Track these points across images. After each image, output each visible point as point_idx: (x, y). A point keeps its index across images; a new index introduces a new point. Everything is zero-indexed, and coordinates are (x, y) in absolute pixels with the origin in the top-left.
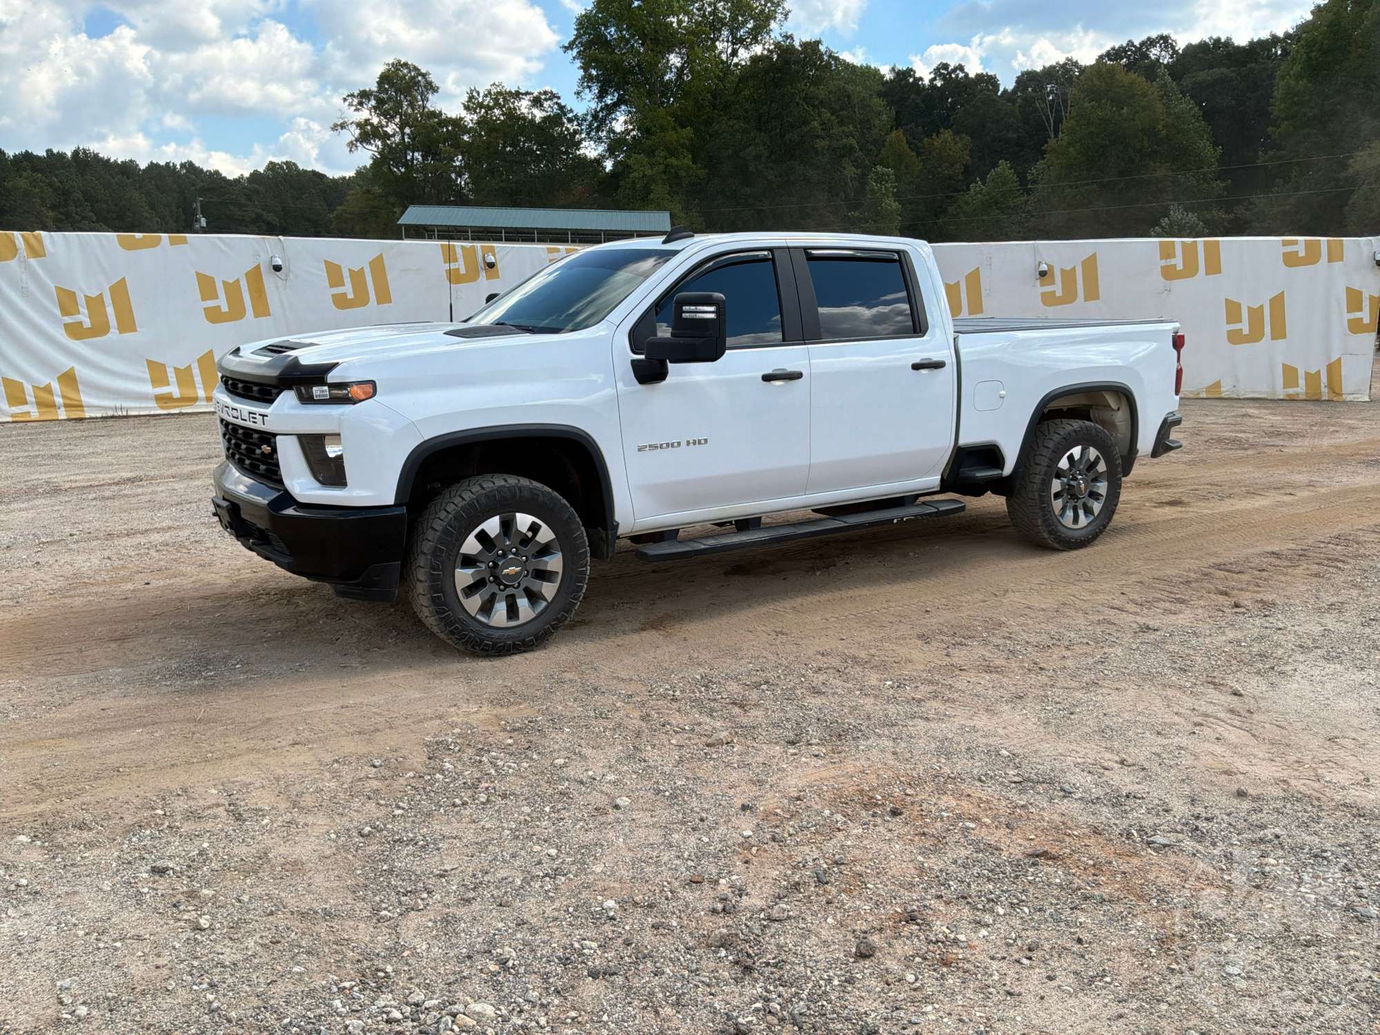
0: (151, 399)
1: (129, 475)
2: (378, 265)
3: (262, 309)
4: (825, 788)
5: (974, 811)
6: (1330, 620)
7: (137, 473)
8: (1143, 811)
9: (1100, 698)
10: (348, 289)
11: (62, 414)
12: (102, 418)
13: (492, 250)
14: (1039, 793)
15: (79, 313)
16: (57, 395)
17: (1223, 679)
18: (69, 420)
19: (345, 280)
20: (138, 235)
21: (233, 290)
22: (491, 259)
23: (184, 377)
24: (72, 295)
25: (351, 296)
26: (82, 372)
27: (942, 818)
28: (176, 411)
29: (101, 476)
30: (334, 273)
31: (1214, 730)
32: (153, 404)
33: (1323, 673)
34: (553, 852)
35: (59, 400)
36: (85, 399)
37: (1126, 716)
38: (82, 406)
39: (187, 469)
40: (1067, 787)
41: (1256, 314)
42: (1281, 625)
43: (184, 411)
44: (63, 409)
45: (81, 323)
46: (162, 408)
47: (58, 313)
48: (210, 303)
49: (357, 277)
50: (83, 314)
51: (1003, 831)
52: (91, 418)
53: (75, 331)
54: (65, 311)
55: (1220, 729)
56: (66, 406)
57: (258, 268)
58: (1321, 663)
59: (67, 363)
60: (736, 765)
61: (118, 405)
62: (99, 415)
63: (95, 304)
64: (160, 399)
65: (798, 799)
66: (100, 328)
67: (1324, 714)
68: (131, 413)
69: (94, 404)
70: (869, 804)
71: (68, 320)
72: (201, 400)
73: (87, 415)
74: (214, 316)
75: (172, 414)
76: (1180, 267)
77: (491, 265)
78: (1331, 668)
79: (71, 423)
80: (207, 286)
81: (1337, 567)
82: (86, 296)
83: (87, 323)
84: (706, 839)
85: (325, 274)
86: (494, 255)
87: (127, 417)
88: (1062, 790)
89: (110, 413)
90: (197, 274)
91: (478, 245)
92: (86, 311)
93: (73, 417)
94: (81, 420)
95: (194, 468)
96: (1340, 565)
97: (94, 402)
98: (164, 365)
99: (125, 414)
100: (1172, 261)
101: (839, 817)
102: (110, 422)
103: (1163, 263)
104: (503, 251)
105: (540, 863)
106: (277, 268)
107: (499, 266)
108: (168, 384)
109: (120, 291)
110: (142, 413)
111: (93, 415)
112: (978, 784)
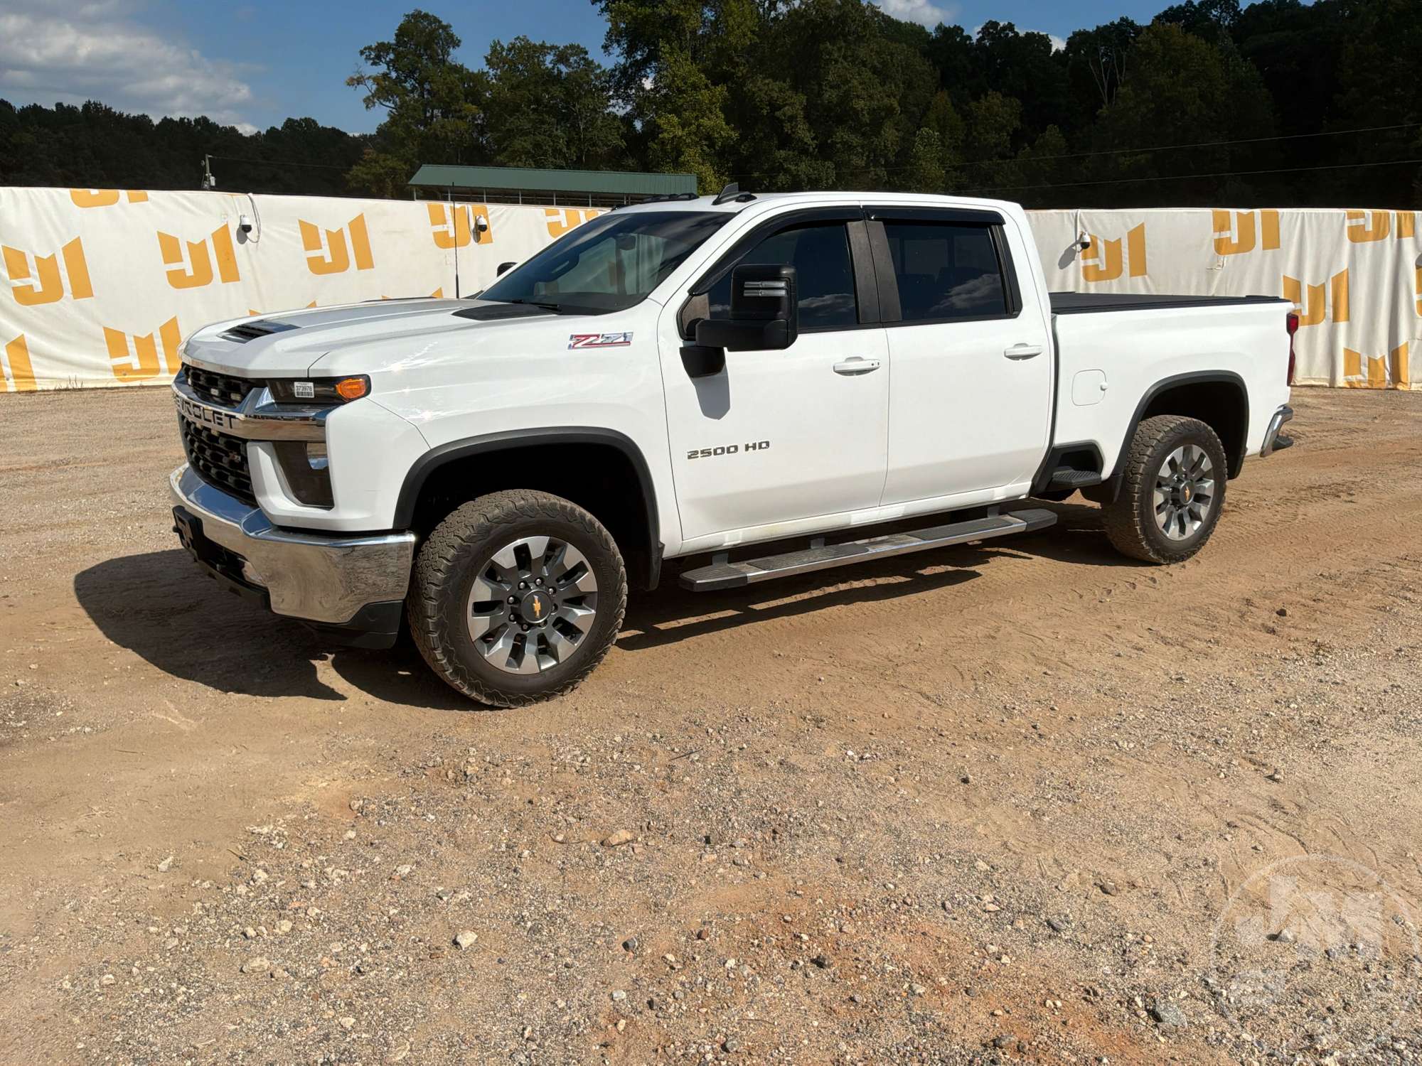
0: (109, 370)
1: (56, 457)
2: (358, 226)
3: (230, 273)
4: (738, 919)
5: (928, 962)
6: (1398, 673)
7: (65, 456)
8: (1153, 962)
9: (1111, 781)
10: (325, 253)
11: (12, 386)
12: (55, 390)
13: (485, 211)
14: (1018, 930)
15: (28, 275)
16: (7, 366)
17: (1266, 757)
18: (19, 392)
19: (323, 242)
20: (94, 192)
21: (198, 251)
22: (483, 222)
23: (145, 346)
24: (22, 255)
25: (328, 259)
26: (32, 339)
27: (883, 970)
28: (137, 383)
29: (24, 459)
30: (310, 235)
31: (1251, 834)
32: (111, 376)
33: (1392, 750)
34: (349, 1022)
35: (7, 370)
36: (36, 371)
37: (1141, 809)
38: (33, 378)
39: (122, 451)
40: (1055, 921)
41: (1317, 292)
42: (1339, 679)
43: (145, 383)
44: (12, 380)
45: (31, 287)
46: (121, 380)
47: (6, 274)
48: (175, 266)
49: (336, 239)
50: (35, 277)
51: (962, 998)
52: (43, 391)
53: (24, 296)
54: (14, 274)
55: (1259, 833)
56: (15, 377)
57: (226, 228)
58: (1390, 735)
59: (16, 331)
60: (631, 878)
61: (72, 376)
62: (52, 388)
63: (47, 266)
64: (117, 370)
65: (699, 937)
66: (52, 292)
67: (1392, 813)
68: (85, 386)
69: (47, 376)
70: (791, 946)
71: (18, 283)
72: (164, 372)
73: (39, 388)
74: (177, 280)
75: (132, 387)
76: (1235, 240)
77: (483, 228)
78: (1400, 741)
79: (19, 396)
80: (169, 247)
81: (1406, 598)
82: (38, 259)
83: (38, 287)
84: (561, 1004)
85: (300, 235)
86: (486, 217)
87: (80, 390)
88: (1050, 924)
89: (64, 386)
90: (159, 233)
91: (469, 207)
92: (37, 274)
93: (22, 389)
94: (32, 392)
95: (131, 450)
96: (1409, 595)
97: (47, 373)
98: (123, 334)
99: (79, 386)
100: (1226, 234)
101: (747, 970)
102: (63, 395)
103: (1217, 236)
104: (497, 214)
105: (327, 1037)
106: (246, 229)
107: (492, 229)
108: (127, 354)
109: (74, 251)
110: (99, 385)
111: (45, 388)
112: (940, 913)
